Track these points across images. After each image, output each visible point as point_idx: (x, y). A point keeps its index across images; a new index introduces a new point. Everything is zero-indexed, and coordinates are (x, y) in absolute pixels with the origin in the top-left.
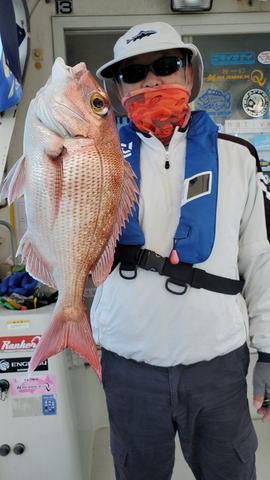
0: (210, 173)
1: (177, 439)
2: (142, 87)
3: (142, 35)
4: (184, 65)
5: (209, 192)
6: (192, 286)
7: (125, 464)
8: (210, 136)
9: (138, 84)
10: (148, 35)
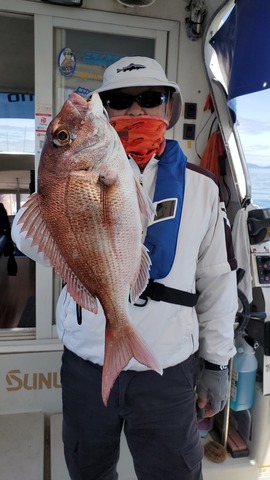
0: (176, 199)
1: (123, 433)
2: (126, 114)
3: (132, 68)
4: (166, 100)
5: (173, 217)
6: (152, 299)
7: (76, 451)
8: (180, 165)
9: (123, 112)
10: (138, 68)
